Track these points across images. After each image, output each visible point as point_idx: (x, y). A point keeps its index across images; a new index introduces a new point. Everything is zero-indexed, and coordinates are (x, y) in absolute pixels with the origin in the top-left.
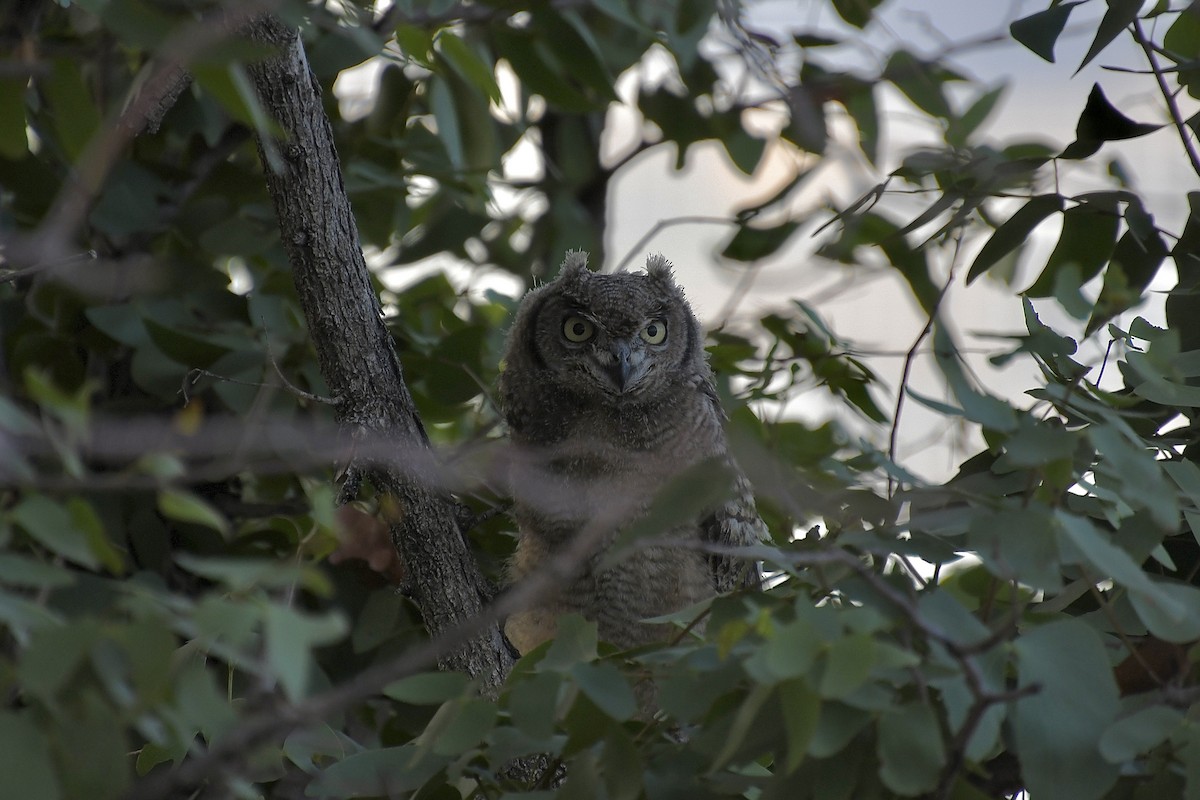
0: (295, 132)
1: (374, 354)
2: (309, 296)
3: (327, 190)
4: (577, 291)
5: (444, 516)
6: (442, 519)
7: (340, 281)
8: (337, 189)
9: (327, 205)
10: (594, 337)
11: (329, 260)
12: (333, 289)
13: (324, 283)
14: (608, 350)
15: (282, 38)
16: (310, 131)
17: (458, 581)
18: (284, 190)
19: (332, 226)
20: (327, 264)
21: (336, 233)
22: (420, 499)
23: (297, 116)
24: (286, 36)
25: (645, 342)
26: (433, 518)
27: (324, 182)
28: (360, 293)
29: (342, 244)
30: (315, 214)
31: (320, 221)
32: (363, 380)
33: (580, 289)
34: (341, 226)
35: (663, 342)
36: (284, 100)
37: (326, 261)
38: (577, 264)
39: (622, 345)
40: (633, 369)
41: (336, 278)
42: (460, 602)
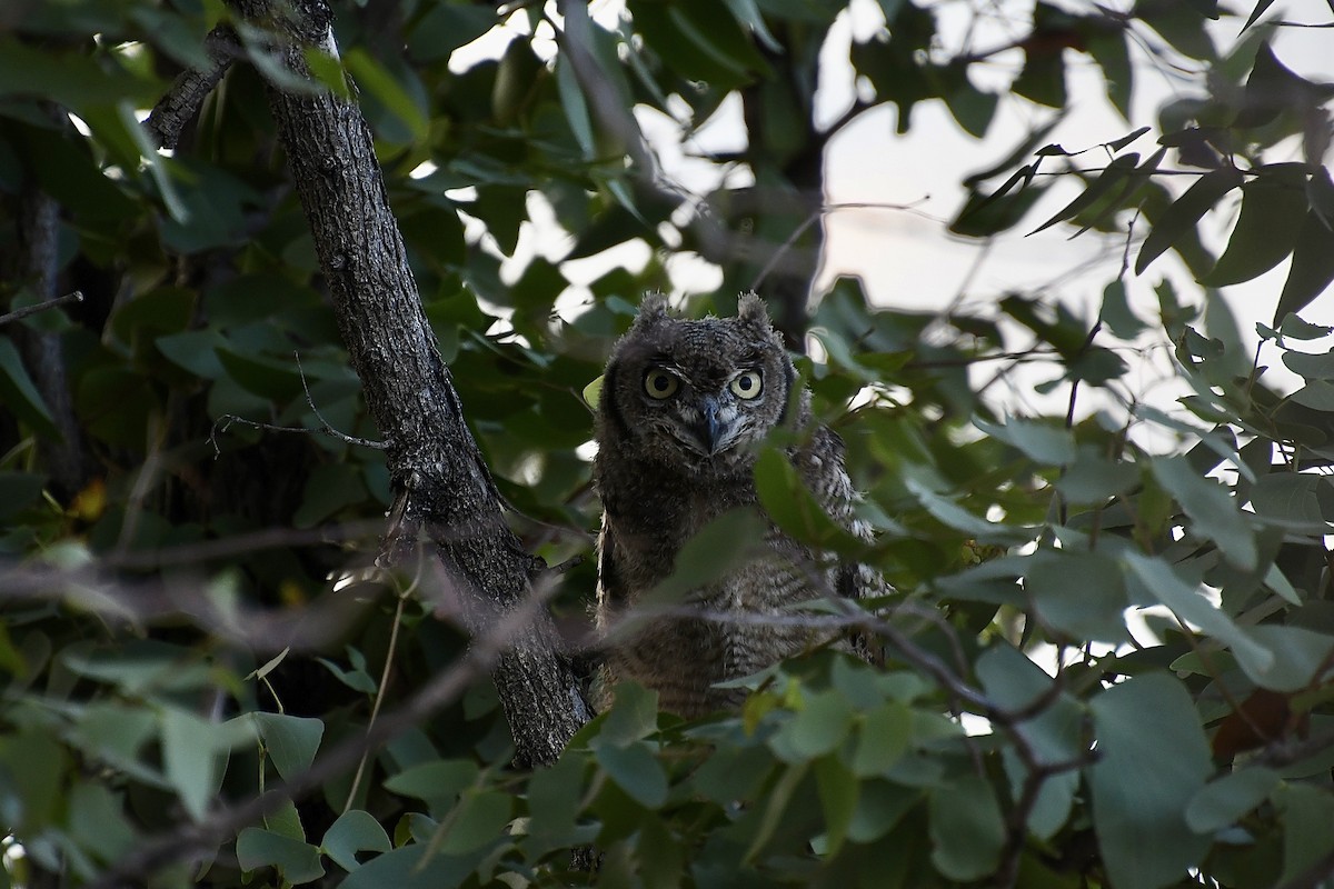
0: (328, 141)
1: (427, 390)
2: (352, 327)
3: (368, 207)
4: (657, 338)
5: (514, 571)
6: (511, 574)
7: (386, 309)
8: (379, 204)
9: (368, 223)
10: (678, 394)
11: (373, 286)
12: (379, 319)
13: (368, 312)
14: (694, 406)
15: (310, 35)
16: (346, 139)
17: (532, 643)
18: (320, 207)
19: (375, 245)
20: (371, 290)
21: (380, 254)
22: (486, 553)
23: (331, 124)
24: (314, 32)
25: (736, 396)
26: (501, 573)
27: (364, 196)
28: (409, 322)
29: (386, 267)
30: (355, 233)
31: (361, 241)
32: (416, 419)
33: (661, 335)
34: (386, 246)
35: (757, 397)
36: (315, 105)
37: (369, 286)
38: (655, 307)
39: (709, 400)
40: (723, 428)
41: (381, 306)
42: (535, 669)
